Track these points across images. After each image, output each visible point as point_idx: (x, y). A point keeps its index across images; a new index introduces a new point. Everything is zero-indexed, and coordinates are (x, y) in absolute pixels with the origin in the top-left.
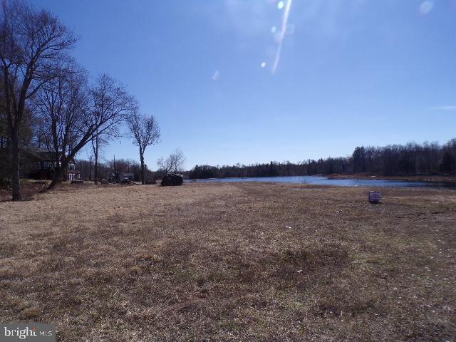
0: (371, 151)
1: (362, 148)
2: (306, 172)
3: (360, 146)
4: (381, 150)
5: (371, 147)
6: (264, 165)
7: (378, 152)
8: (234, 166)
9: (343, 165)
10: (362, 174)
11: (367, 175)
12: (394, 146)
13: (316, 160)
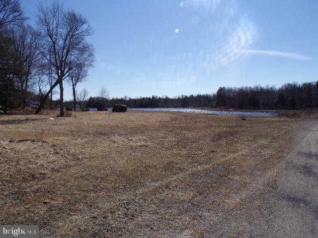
0: (230, 91)
1: (224, 88)
2: (180, 105)
3: (222, 87)
4: (237, 90)
5: (230, 87)
6: (147, 98)
7: (235, 91)
8: (122, 99)
9: (209, 100)
10: (223, 107)
11: (227, 108)
12: (246, 87)
13: (188, 95)
